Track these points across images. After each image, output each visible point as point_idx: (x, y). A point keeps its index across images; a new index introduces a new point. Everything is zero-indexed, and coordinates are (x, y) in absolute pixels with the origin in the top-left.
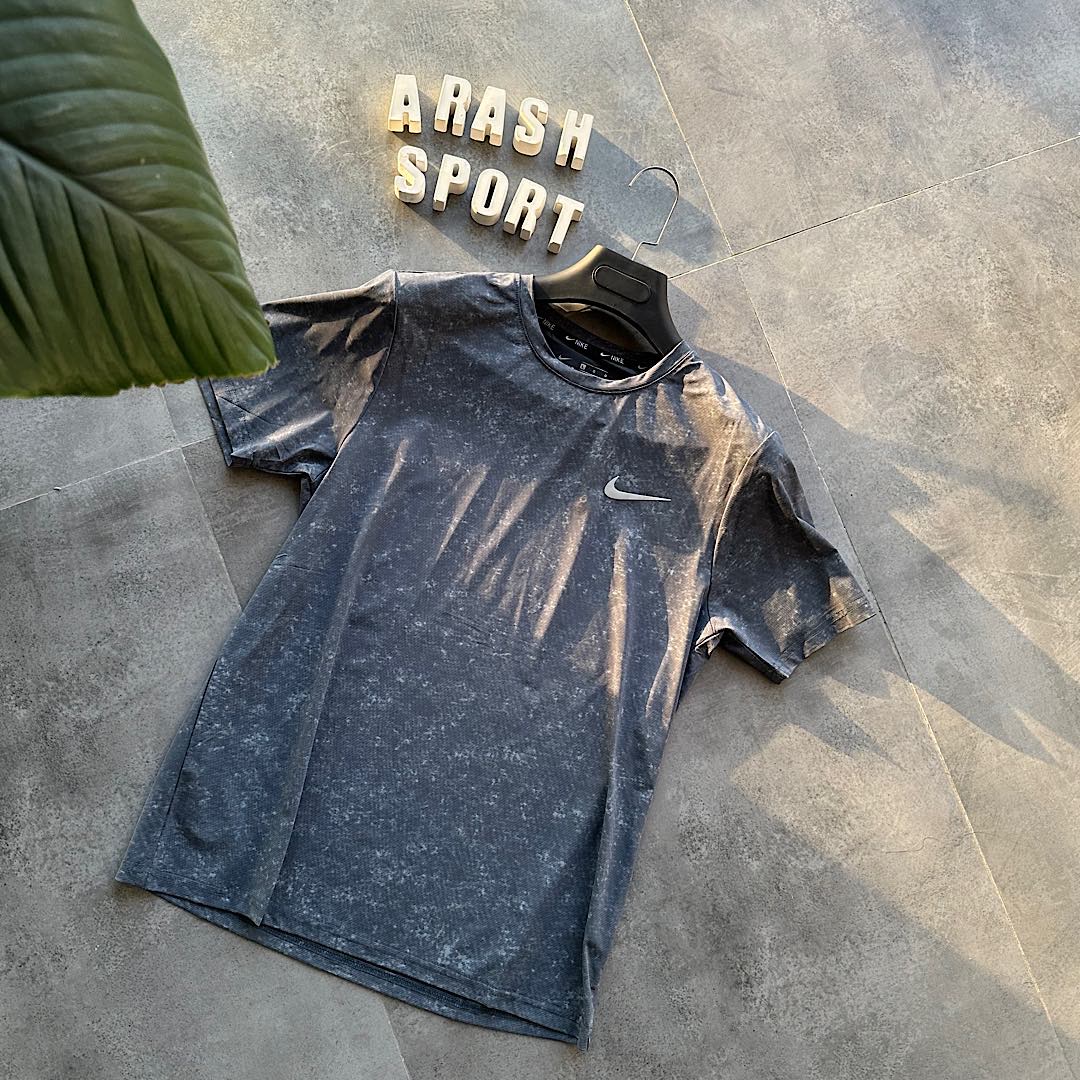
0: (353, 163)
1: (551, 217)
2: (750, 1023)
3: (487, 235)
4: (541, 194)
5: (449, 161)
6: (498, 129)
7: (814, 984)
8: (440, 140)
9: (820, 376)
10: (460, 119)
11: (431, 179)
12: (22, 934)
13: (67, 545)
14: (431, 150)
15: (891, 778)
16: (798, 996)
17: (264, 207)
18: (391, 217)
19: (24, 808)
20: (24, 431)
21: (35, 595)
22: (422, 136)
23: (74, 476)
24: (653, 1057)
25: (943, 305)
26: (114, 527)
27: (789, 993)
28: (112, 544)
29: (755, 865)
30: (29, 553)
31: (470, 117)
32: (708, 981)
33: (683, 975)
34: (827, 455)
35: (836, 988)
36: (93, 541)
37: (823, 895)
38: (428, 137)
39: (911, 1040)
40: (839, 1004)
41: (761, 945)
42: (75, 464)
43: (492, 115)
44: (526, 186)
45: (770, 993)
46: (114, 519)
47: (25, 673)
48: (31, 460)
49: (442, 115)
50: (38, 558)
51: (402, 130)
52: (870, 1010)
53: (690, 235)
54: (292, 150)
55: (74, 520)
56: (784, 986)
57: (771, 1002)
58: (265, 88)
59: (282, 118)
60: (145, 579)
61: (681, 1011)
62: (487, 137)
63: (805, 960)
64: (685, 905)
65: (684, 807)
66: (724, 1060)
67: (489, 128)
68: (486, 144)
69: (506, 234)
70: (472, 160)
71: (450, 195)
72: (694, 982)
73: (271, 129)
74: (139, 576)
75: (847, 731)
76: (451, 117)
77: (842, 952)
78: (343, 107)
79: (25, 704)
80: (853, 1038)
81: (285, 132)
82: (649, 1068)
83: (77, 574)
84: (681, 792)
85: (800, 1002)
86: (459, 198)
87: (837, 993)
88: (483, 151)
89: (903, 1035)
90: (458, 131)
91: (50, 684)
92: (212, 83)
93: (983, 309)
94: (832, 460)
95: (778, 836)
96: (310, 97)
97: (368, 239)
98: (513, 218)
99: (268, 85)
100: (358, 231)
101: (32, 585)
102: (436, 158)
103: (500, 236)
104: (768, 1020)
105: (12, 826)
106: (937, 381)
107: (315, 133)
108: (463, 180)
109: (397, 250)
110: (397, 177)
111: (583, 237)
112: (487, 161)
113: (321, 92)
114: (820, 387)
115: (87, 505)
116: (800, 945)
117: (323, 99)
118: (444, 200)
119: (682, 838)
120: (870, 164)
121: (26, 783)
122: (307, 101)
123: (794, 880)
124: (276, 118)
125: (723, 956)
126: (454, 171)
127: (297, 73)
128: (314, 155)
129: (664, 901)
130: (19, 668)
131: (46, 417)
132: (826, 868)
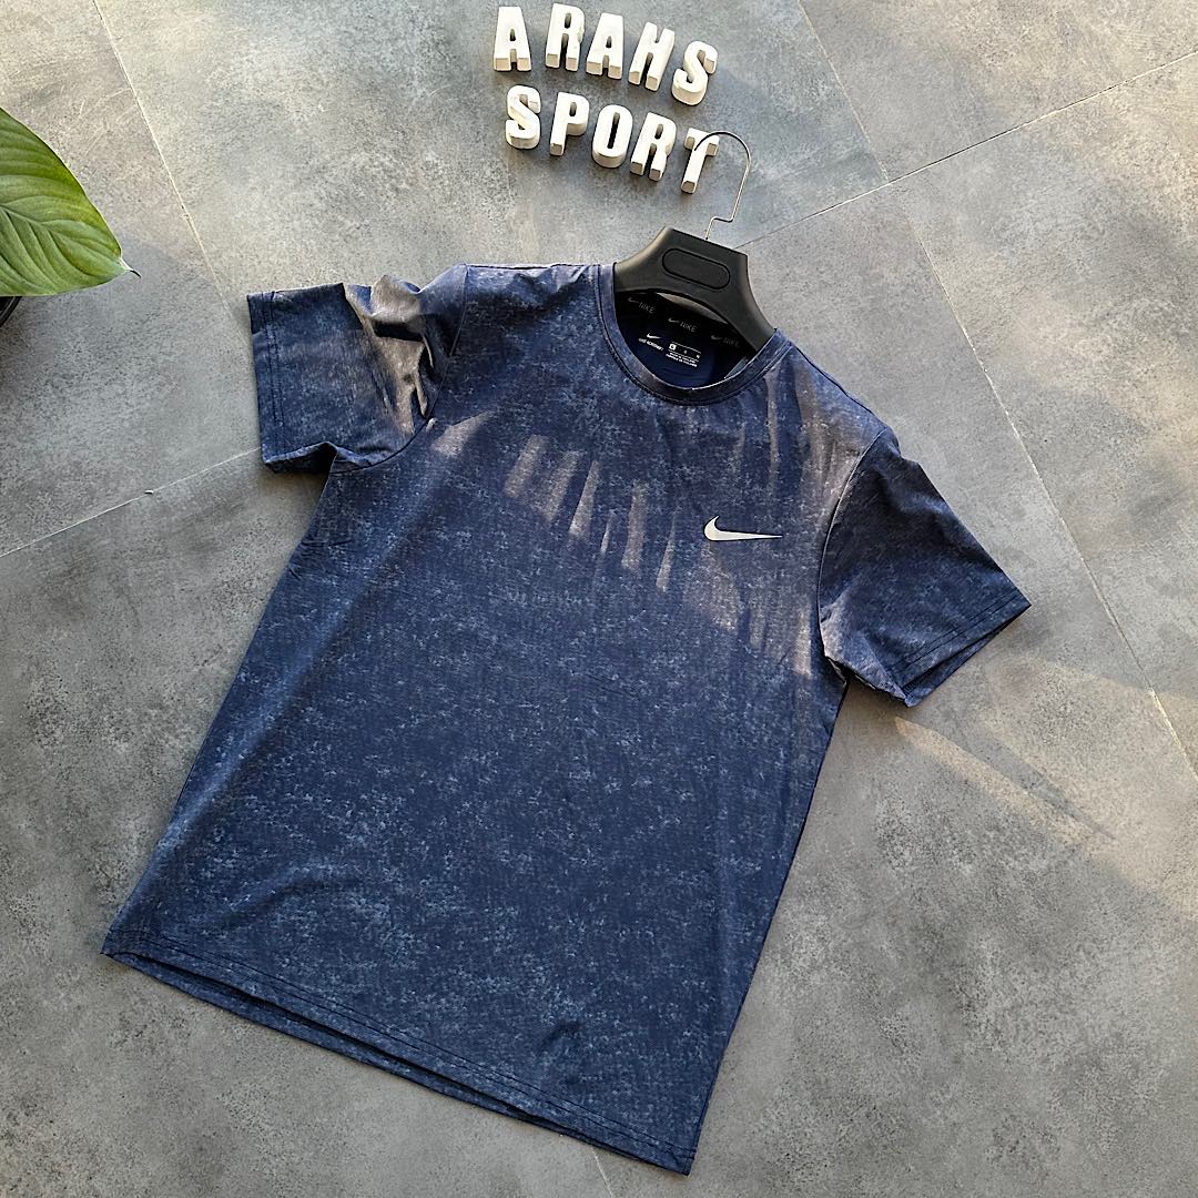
0: (457, 110)
1: (682, 154)
2: (976, 1053)
3: (612, 178)
4: (670, 129)
5: (565, 100)
6: (616, 60)
7: (1046, 1003)
8: (554, 76)
9: (1000, 309)
10: (573, 52)
11: (546, 119)
12: (137, 999)
13: (164, 555)
14: (544, 88)
15: (1116, 760)
16: (1029, 1018)
17: (362, 164)
18: (505, 166)
19: (132, 855)
20: (108, 430)
21: (130, 612)
22: (533, 74)
23: (167, 477)
24: (867, 1099)
25: (1135, 220)
26: (217, 530)
27: (1018, 1015)
28: (214, 550)
29: (967, 869)
30: (121, 566)
31: (585, 47)
32: (923, 1007)
33: (895, 1001)
34: (1015, 396)
35: (1072, 1007)
36: (193, 548)
37: (1049, 899)
38: (540, 75)
39: (1165, 1061)
40: (1078, 1025)
41: (982, 962)
42: (167, 463)
43: (609, 46)
44: (653, 121)
45: (997, 1016)
46: (216, 522)
47: (124, 701)
48: (118, 462)
49: (554, 48)
50: (131, 571)
51: (510, 69)
52: (1114, 1030)
53: (840, 162)
54: (389, 99)
55: (170, 525)
56: (1013, 1008)
57: (999, 1027)
58: (353, 31)
59: (374, 63)
60: (254, 587)
61: (895, 1043)
62: (605, 70)
63: (1034, 977)
64: (890, 920)
65: (880, 808)
66: (948, 1097)
67: (606, 59)
68: (604, 77)
69: (634, 176)
70: (590, 97)
71: (568, 136)
72: (907, 1010)
73: (362, 77)
74: (247, 584)
75: (1062, 709)
76: (564, 50)
77: (1076, 964)
78: (441, 47)
79: (126, 736)
80: (1097, 1064)
81: (379, 80)
82: (863, 1111)
83: (177, 588)
84: (876, 791)
85: (1032, 1025)
86: (579, 139)
87: (1074, 1012)
88: (603, 85)
89: (1155, 1057)
90: (572, 66)
91: (153, 712)
92: (293, 30)
93: (1180, 221)
94: (1020, 402)
95: (991, 835)
96: (404, 38)
97: (479, 192)
98: (640, 157)
99: (356, 28)
100: (468, 183)
101: (127, 603)
102: (549, 97)
103: (628, 178)
104: (997, 1048)
105: (119, 876)
106: (1134, 305)
107: (413, 79)
108: (581, 119)
109: (513, 202)
110: (508, 122)
111: (721, 173)
112: (606, 97)
113: (416, 32)
114: (1001, 322)
115: (185, 508)
116: (1027, 958)
117: (419, 41)
118: (562, 143)
119: (881, 843)
120: (1039, 67)
121: (131, 826)
122: (401, 43)
123: (1013, 884)
124: (367, 65)
125: (939, 977)
126: (571, 109)
127: (388, 12)
128: (414, 103)
129: (866, 917)
130: (117, 697)
131: (132, 413)
132: (1049, 868)
